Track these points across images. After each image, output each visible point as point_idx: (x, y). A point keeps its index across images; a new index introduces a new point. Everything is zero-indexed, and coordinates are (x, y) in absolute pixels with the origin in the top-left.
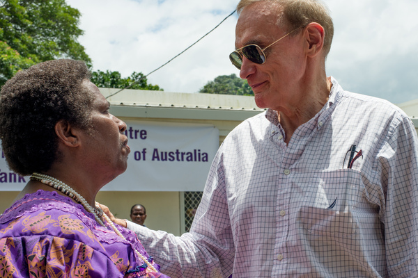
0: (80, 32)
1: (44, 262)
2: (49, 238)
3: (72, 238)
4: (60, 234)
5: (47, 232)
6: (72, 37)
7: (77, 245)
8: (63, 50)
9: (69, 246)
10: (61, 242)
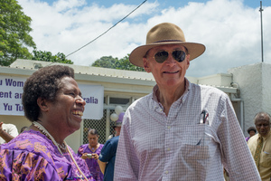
0: (30, 30)
1: (21, 164)
2: (26, 152)
3: (38, 154)
4: (33, 152)
5: (26, 149)
6: (27, 32)
7: (40, 158)
8: (21, 38)
9: (36, 158)
10: (32, 155)
